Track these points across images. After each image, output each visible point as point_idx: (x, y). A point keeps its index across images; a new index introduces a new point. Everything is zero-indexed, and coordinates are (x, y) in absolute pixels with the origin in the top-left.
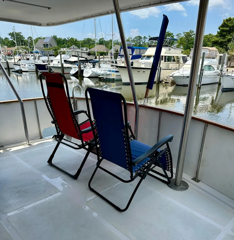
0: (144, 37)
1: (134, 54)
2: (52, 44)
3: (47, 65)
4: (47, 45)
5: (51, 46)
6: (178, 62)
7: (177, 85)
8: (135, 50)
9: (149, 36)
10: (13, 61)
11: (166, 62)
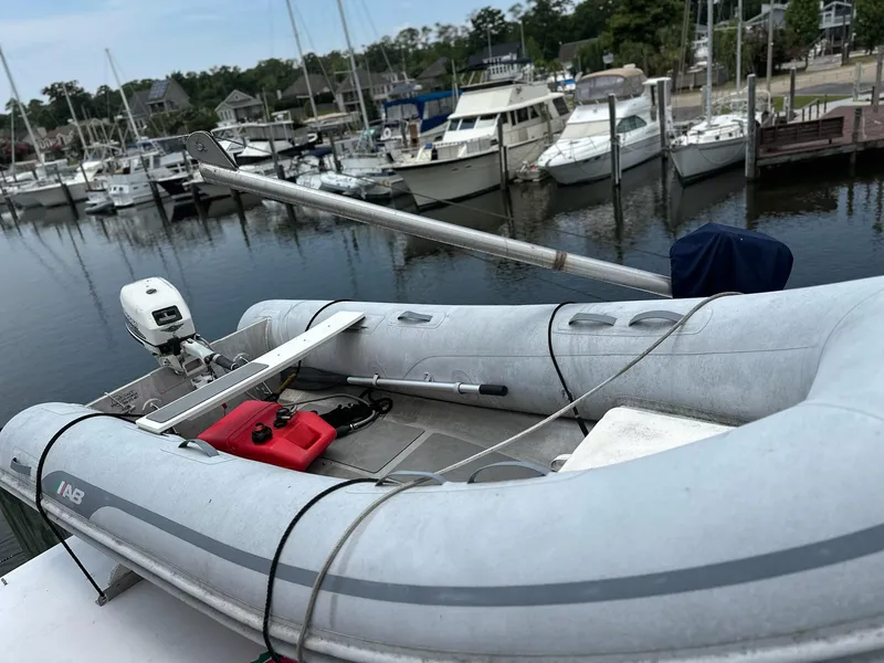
0: (424, 29)
1: (426, 116)
2: (172, 100)
3: (185, 180)
4: (161, 104)
5: (171, 103)
6: (546, 117)
7: (561, 186)
8: (427, 103)
9: (438, 25)
10: (79, 179)
11: (518, 126)
